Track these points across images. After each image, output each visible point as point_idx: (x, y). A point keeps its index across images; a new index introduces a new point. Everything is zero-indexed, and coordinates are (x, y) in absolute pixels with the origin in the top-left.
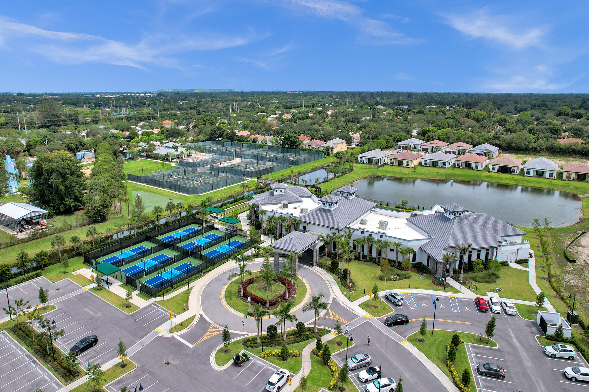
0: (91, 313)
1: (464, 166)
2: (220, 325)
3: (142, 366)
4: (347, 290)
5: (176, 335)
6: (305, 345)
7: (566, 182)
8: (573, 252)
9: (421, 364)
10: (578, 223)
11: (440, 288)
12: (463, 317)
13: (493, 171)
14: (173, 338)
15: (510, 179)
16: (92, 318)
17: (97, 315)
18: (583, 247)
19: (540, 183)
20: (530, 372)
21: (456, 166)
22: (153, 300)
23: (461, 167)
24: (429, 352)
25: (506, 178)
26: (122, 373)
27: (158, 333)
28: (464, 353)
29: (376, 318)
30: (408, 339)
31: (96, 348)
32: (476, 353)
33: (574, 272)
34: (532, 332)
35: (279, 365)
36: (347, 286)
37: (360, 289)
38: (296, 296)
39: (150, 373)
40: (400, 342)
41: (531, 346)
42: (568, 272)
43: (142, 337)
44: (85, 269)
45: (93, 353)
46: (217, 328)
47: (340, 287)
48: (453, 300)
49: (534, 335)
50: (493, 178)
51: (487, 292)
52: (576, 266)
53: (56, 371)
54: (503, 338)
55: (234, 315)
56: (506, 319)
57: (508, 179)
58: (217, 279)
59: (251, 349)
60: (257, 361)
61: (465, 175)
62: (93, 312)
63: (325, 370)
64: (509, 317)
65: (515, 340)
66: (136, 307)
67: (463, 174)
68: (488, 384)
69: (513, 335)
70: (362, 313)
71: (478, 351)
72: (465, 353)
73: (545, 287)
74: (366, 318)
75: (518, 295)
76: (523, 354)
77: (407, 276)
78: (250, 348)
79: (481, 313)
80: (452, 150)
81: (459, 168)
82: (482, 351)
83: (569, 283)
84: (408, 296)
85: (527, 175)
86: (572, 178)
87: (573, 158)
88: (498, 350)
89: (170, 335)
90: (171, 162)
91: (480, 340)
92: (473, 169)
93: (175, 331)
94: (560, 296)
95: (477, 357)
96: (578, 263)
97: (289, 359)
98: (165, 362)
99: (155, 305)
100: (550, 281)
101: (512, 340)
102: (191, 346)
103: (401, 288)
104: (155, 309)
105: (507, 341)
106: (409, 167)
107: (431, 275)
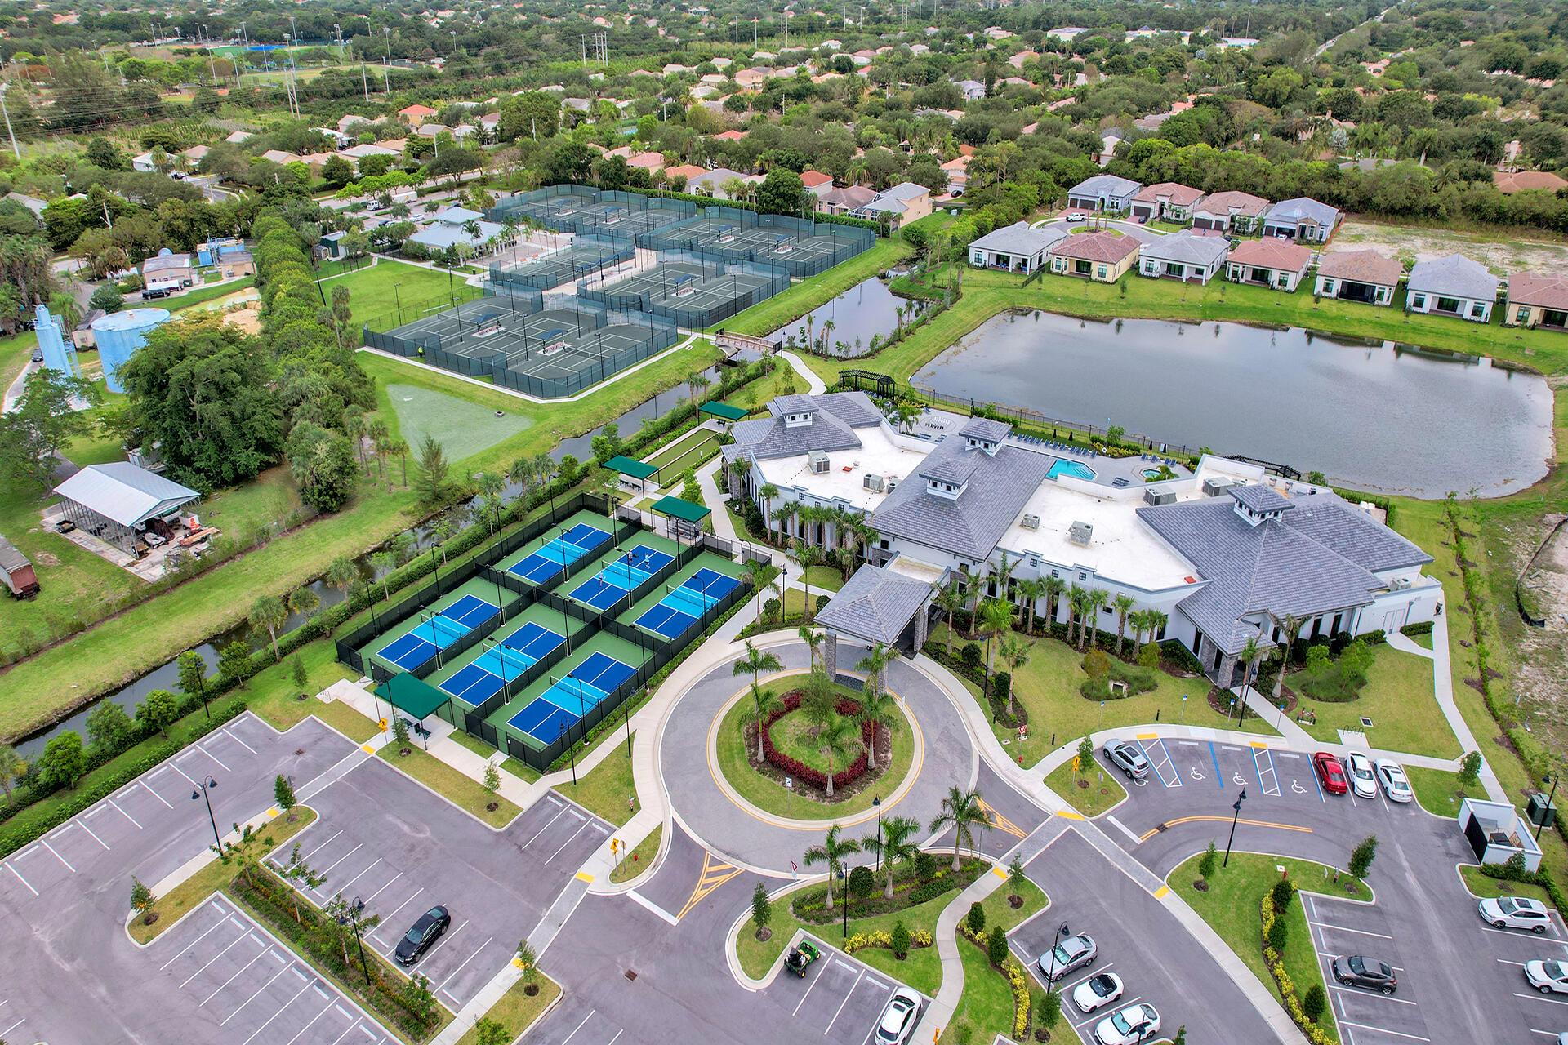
0: (406, 828)
1: (1248, 276)
2: (728, 854)
3: (575, 988)
4: (1009, 731)
5: (630, 889)
6: (940, 909)
7: (1516, 332)
8: (1536, 590)
9: (1205, 955)
10: (1544, 479)
11: (1229, 720)
12: (1288, 809)
13: (1327, 294)
14: (624, 900)
15: (1371, 322)
16: (412, 848)
17: (422, 836)
18: (1560, 572)
19: (1447, 335)
20: (1448, 972)
21: (1230, 277)
22: (548, 781)
23: (1242, 281)
24: (1221, 921)
25: (1360, 320)
26: (533, 1012)
27: (585, 885)
28: (1301, 922)
29: (1088, 820)
30: (1170, 883)
31: (451, 936)
32: (1327, 920)
33: (1541, 658)
34: (1448, 854)
35: (890, 971)
36: (1008, 723)
37: (1040, 730)
38: (890, 755)
39: (600, 1009)
40: (1153, 891)
41: (1448, 894)
42: (1524, 659)
43: (550, 900)
44: (344, 682)
45: (450, 956)
46: (721, 863)
47: (992, 723)
48: (1263, 755)
49: (1453, 860)
50: (1327, 318)
51: (1340, 732)
52: (1543, 637)
53: (382, 1012)
54: (1384, 874)
55: (753, 819)
56: (1388, 816)
57: (1366, 322)
58: (687, 707)
59: (818, 927)
60: (837, 961)
61: (1254, 308)
62: (410, 825)
63: (997, 984)
64: (1395, 808)
65: (1411, 878)
66: (514, 809)
67: (1247, 304)
68: (1359, 1009)
69: (1405, 864)
70: (1053, 803)
71: (1330, 915)
72: (1303, 922)
73: (1474, 710)
74: (1066, 821)
75: (1413, 738)
76: (1432, 919)
77: (1147, 685)
78: (812, 923)
79: (1330, 798)
80: (1214, 218)
81: (1237, 282)
82: (1340, 915)
83: (1528, 694)
84: (1156, 748)
85: (1415, 309)
86: (1530, 322)
87: (1532, 236)
88: (1376, 910)
89: (614, 890)
90: (466, 269)
91: (1335, 882)
92: (1272, 288)
93: (626, 877)
94: (1509, 737)
95: (1329, 931)
96: (1548, 628)
97: (912, 953)
98: (622, 972)
99: (554, 796)
100: (1484, 691)
101: (1405, 879)
102: (674, 921)
103: (1137, 721)
104: (557, 810)
105: (1394, 882)
106: (1106, 283)
107: (1203, 680)
